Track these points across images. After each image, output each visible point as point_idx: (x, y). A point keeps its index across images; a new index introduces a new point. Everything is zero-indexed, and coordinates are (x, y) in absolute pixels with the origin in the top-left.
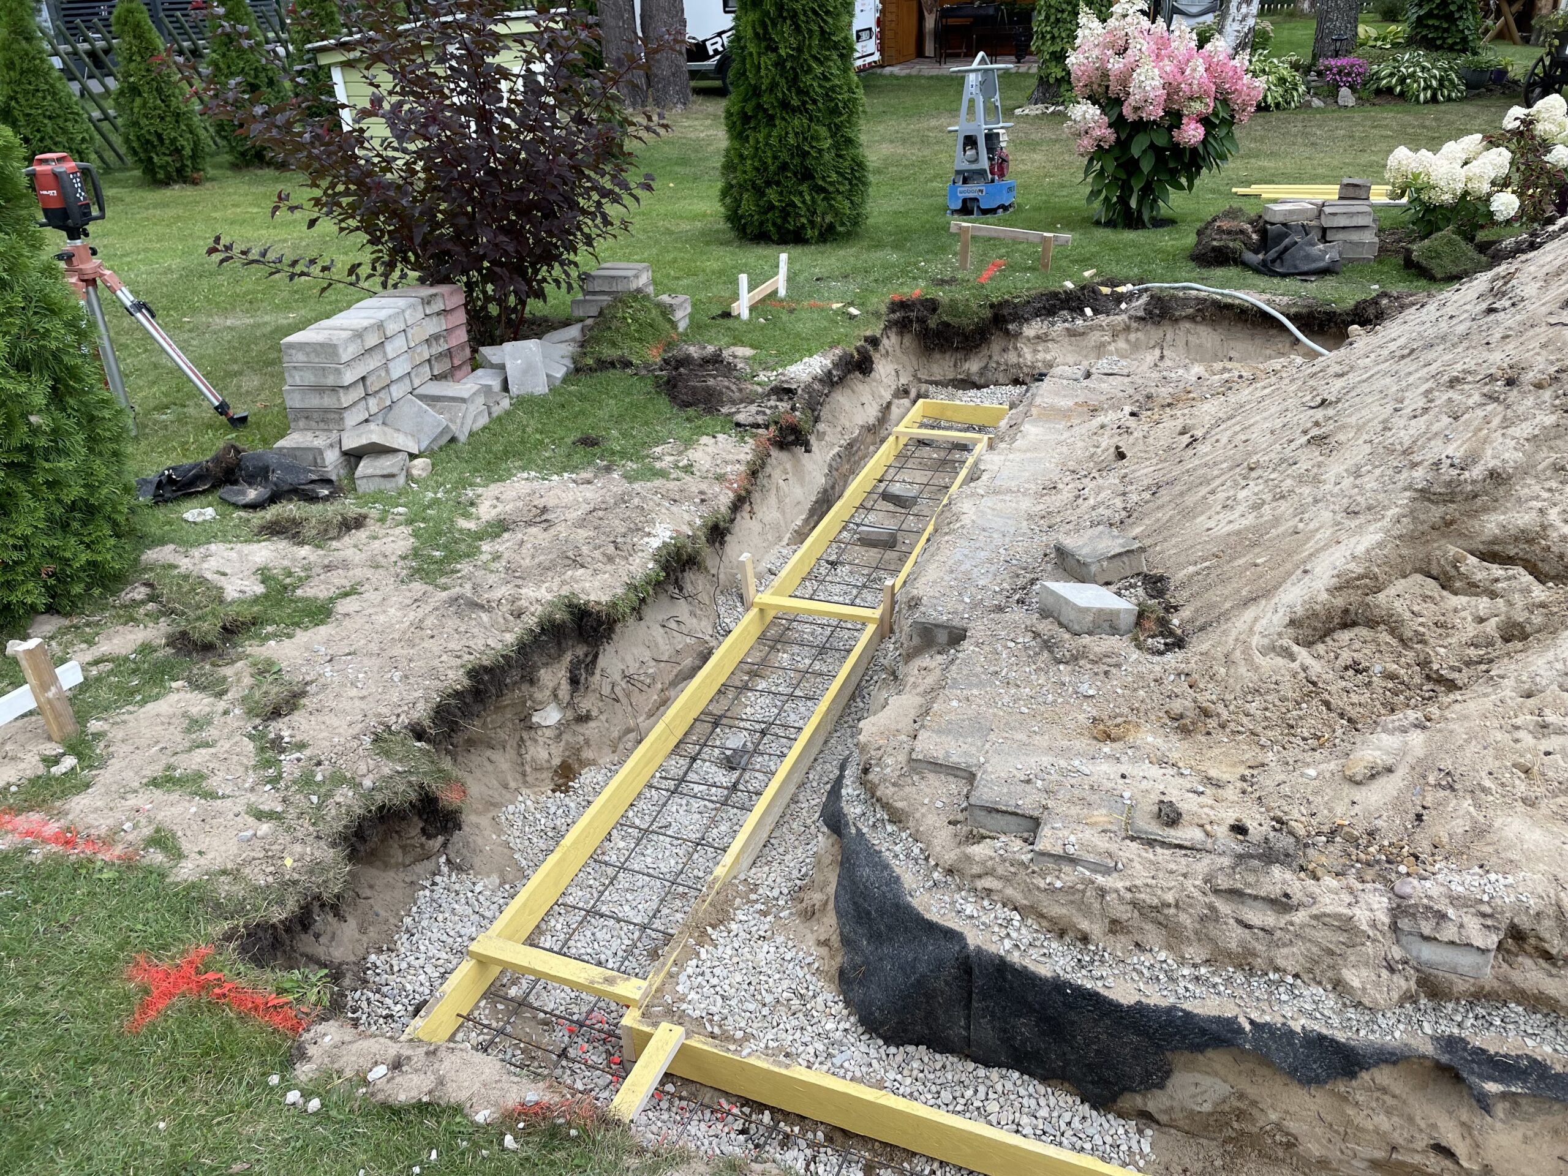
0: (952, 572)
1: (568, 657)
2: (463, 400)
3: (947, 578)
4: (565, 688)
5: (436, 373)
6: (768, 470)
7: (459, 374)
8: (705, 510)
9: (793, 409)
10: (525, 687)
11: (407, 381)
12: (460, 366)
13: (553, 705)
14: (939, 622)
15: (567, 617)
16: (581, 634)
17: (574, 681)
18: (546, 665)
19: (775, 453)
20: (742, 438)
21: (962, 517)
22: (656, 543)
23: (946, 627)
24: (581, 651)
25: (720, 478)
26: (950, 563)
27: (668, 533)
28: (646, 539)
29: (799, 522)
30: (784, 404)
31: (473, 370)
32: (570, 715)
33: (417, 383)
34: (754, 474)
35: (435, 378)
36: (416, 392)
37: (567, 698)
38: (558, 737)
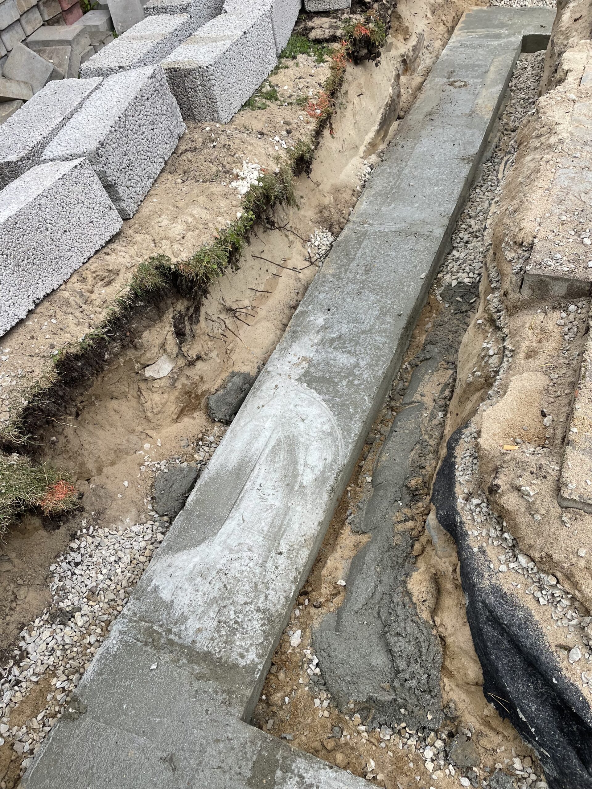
0: (560, 202)
1: (169, 316)
2: (68, 42)
3: (556, 211)
4: (172, 342)
5: (47, 19)
6: (345, 87)
7: (70, 17)
8: (291, 143)
9: (368, 21)
10: (131, 353)
11: (18, 28)
12: (70, 10)
13: (164, 357)
14: (559, 274)
15: (158, 280)
16: (178, 292)
17: (180, 334)
18: (148, 327)
19: (350, 69)
20: (320, 56)
21: (558, 128)
22: (243, 187)
23: (567, 280)
24: (181, 306)
25: (303, 102)
26: (556, 190)
27: (256, 174)
28: (234, 184)
29: (371, 134)
30: (358, 16)
31: (85, 13)
32: (181, 362)
33: (29, 30)
34: (333, 94)
35: (48, 23)
36: (29, 40)
37: (176, 350)
38: (173, 386)
